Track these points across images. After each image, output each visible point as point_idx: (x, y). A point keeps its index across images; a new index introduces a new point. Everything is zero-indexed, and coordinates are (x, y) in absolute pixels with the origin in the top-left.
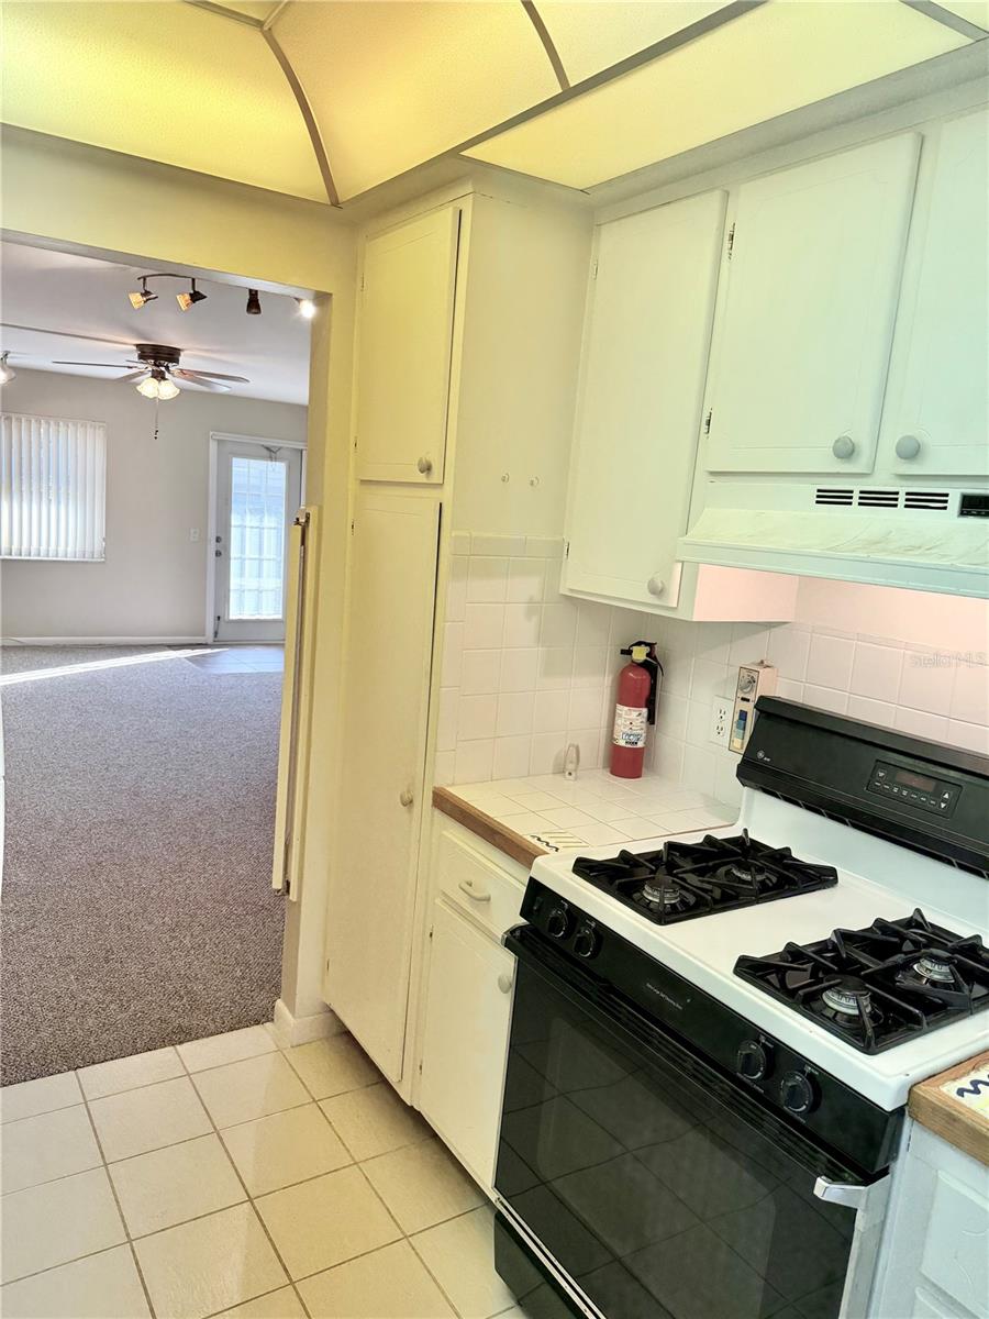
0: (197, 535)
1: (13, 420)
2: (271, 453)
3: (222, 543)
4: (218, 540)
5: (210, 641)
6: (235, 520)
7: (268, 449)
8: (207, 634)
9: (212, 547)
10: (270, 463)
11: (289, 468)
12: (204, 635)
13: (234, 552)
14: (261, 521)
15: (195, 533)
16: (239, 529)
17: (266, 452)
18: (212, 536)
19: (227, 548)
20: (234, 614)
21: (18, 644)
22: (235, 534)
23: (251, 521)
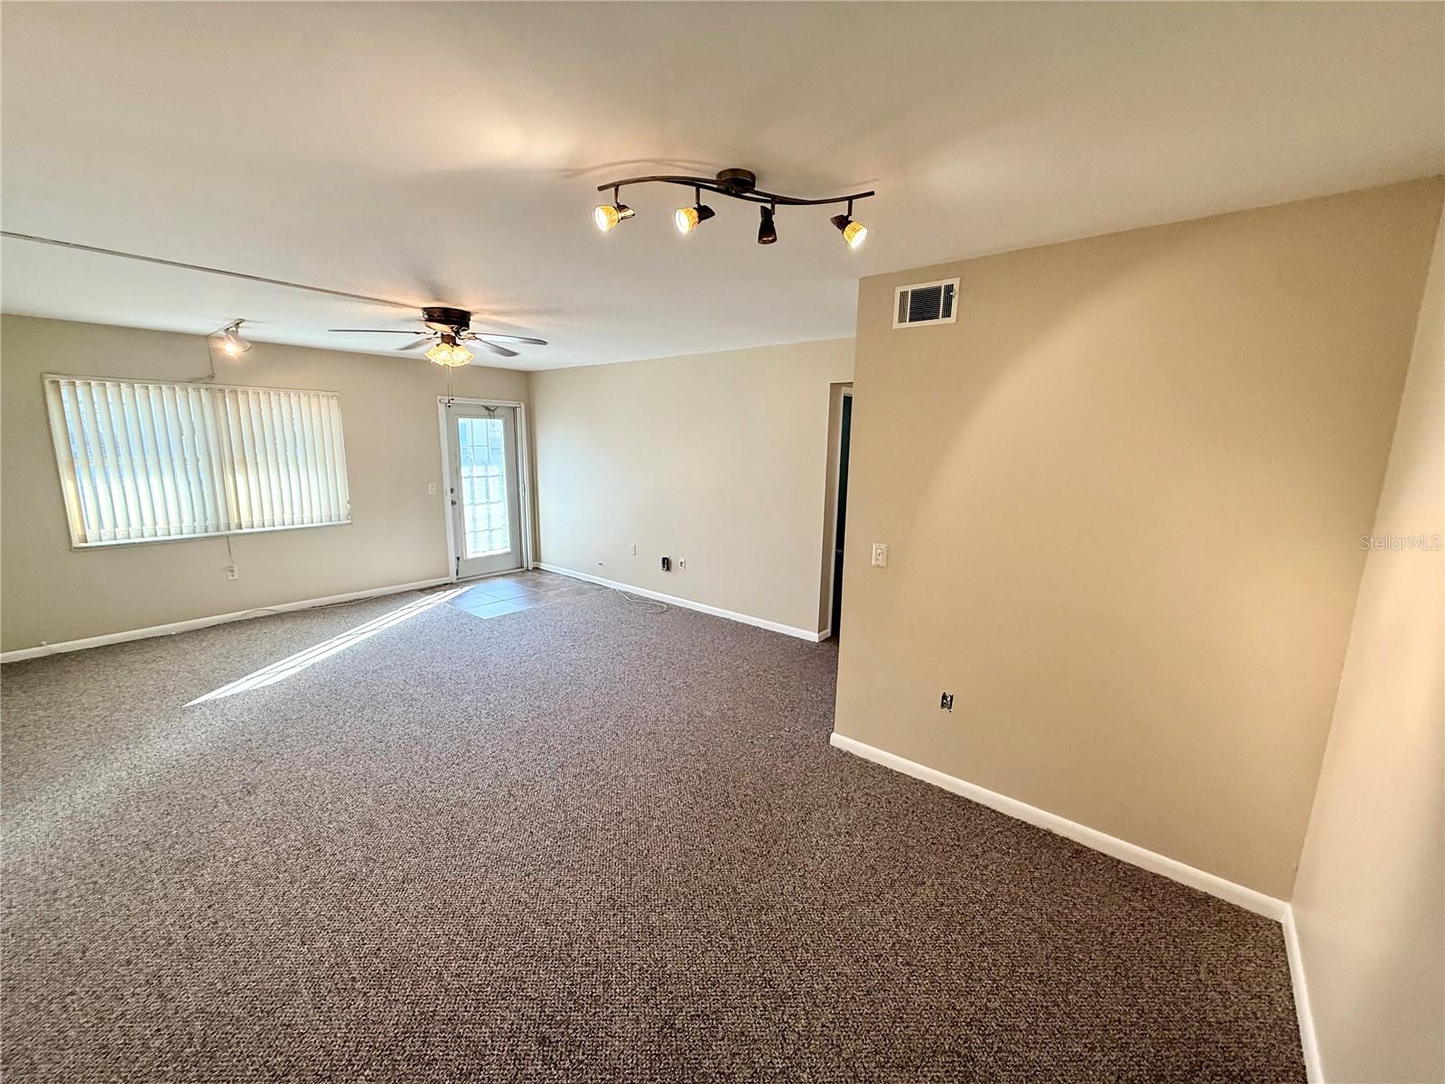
0: (434, 489)
1: (239, 393)
2: (490, 411)
3: (455, 492)
4: (452, 491)
5: (454, 581)
6: (465, 471)
7: (487, 408)
8: (451, 575)
9: (448, 498)
10: (489, 420)
11: (505, 423)
12: (448, 576)
13: (466, 500)
14: (486, 470)
15: (433, 487)
16: (469, 480)
17: (486, 412)
18: (447, 488)
19: (460, 497)
20: (470, 555)
21: (274, 613)
22: (465, 484)
23: (479, 470)
